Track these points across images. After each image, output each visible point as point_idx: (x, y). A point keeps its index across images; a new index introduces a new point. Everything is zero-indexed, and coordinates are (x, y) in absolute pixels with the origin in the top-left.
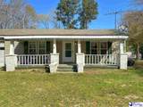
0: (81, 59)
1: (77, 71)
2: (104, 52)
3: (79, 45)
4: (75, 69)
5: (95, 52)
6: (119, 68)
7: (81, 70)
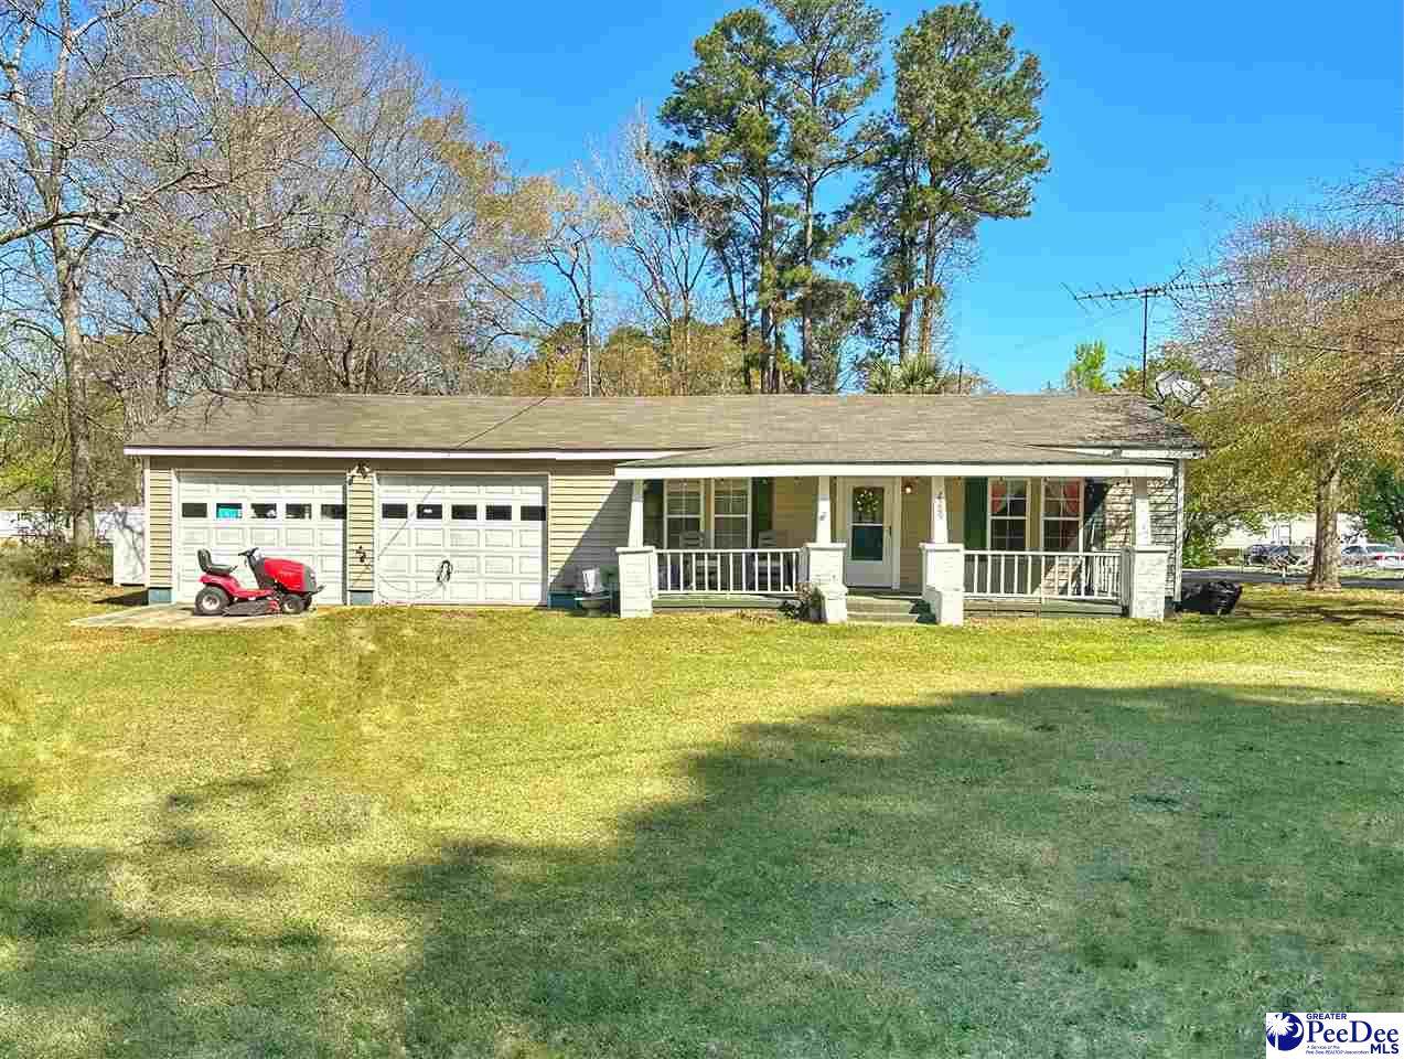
0: (945, 567)
1: (933, 620)
2: (1060, 537)
3: (939, 507)
4: (926, 613)
5: (1010, 536)
6: (1126, 612)
7: (951, 612)
